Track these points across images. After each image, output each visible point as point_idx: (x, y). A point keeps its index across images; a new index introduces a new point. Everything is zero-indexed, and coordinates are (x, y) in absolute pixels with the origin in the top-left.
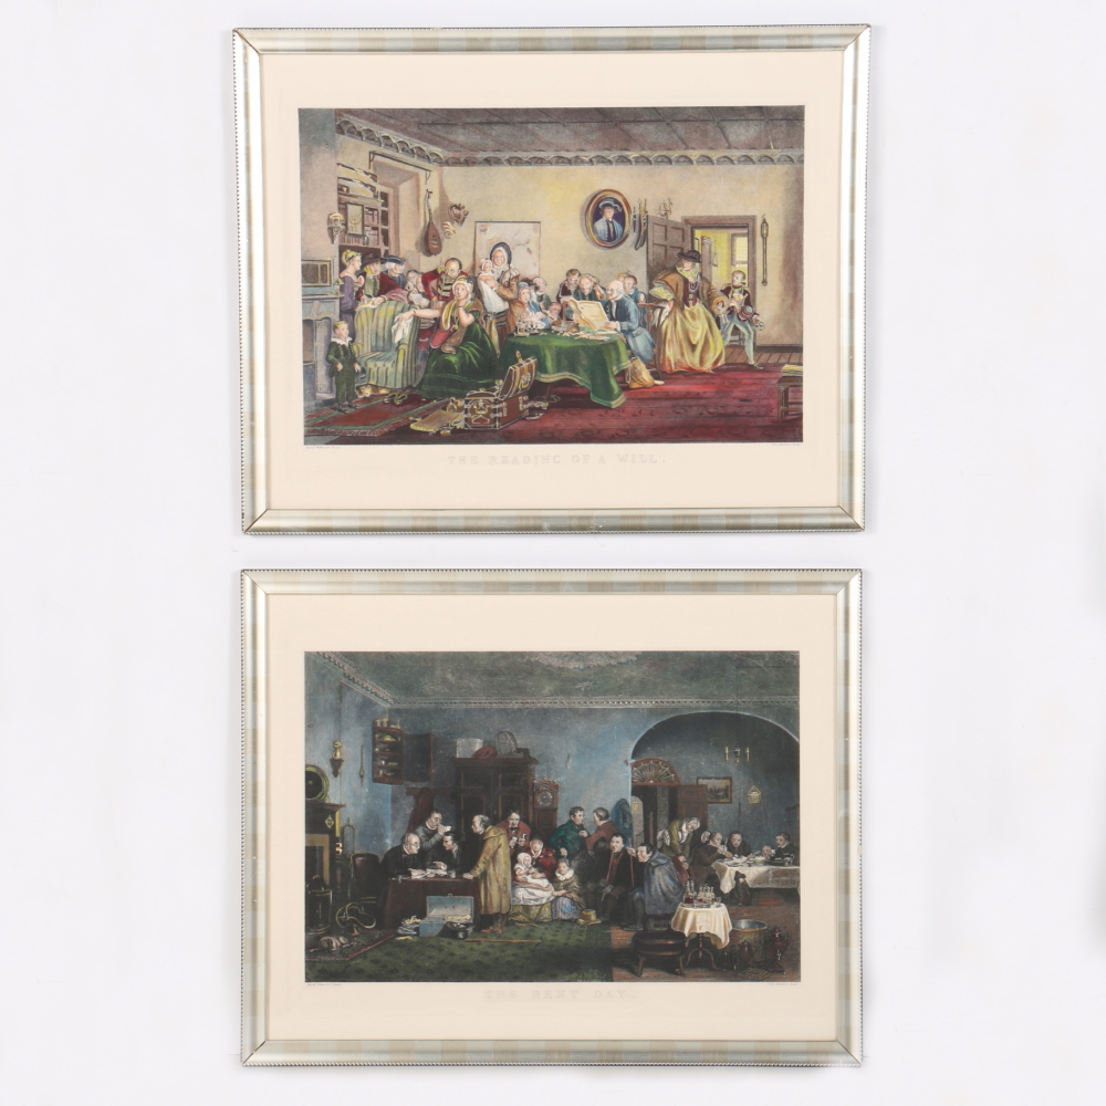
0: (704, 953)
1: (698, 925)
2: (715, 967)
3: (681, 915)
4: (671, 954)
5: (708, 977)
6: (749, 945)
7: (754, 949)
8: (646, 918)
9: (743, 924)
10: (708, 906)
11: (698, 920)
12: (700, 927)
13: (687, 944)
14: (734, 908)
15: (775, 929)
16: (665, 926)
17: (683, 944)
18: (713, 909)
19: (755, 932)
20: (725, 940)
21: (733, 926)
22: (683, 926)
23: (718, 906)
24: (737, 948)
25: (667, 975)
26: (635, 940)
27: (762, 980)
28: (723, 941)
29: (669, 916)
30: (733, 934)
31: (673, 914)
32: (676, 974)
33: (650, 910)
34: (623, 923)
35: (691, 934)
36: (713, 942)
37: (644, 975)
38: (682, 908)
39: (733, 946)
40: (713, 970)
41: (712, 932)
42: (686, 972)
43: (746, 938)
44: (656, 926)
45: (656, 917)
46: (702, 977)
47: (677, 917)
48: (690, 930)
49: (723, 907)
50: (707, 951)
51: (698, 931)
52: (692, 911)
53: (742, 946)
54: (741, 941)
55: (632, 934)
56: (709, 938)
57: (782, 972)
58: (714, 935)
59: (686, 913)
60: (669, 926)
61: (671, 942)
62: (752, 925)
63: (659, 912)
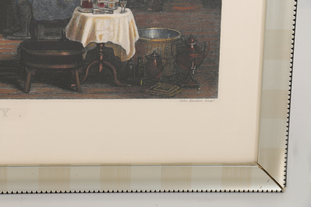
0: (104, 66)
1: (98, 34)
2: (117, 82)
3: (78, 23)
4: (65, 67)
5: (110, 93)
6: (158, 57)
7: (164, 61)
8: (34, 25)
9: (152, 33)
10: (111, 12)
11: (98, 28)
12: (101, 36)
13: (84, 56)
14: (142, 14)
15: (190, 39)
16: (58, 35)
17: (80, 56)
18: (116, 15)
19: (166, 42)
20: (129, 51)
21: (140, 35)
22: (80, 34)
23: (122, 12)
24: (145, 60)
25: (60, 90)
26: (21, 50)
27: (173, 97)
28: (128, 52)
29: (64, 23)
30: (140, 45)
31: (68, 20)
32: (72, 90)
33: (39, 15)
34: (6, 30)
35: (89, 44)
36: (116, 53)
37: (33, 91)
38: (79, 13)
39: (139, 58)
40: (116, 85)
41: (114, 41)
42: (83, 87)
43: (154, 49)
44: (47, 34)
45: (46, 24)
46: (103, 93)
47: (73, 24)
48: (88, 40)
49: (129, 12)
50: (109, 64)
51: (99, 41)
52: (91, 18)
53: (150, 58)
54: (149, 53)
55: (18, 43)
56: (111, 49)
57: (196, 87)
58: (117, 45)
59: (84, 20)
60: (63, 35)
61: (65, 54)
62: (163, 34)
63: (51, 18)
